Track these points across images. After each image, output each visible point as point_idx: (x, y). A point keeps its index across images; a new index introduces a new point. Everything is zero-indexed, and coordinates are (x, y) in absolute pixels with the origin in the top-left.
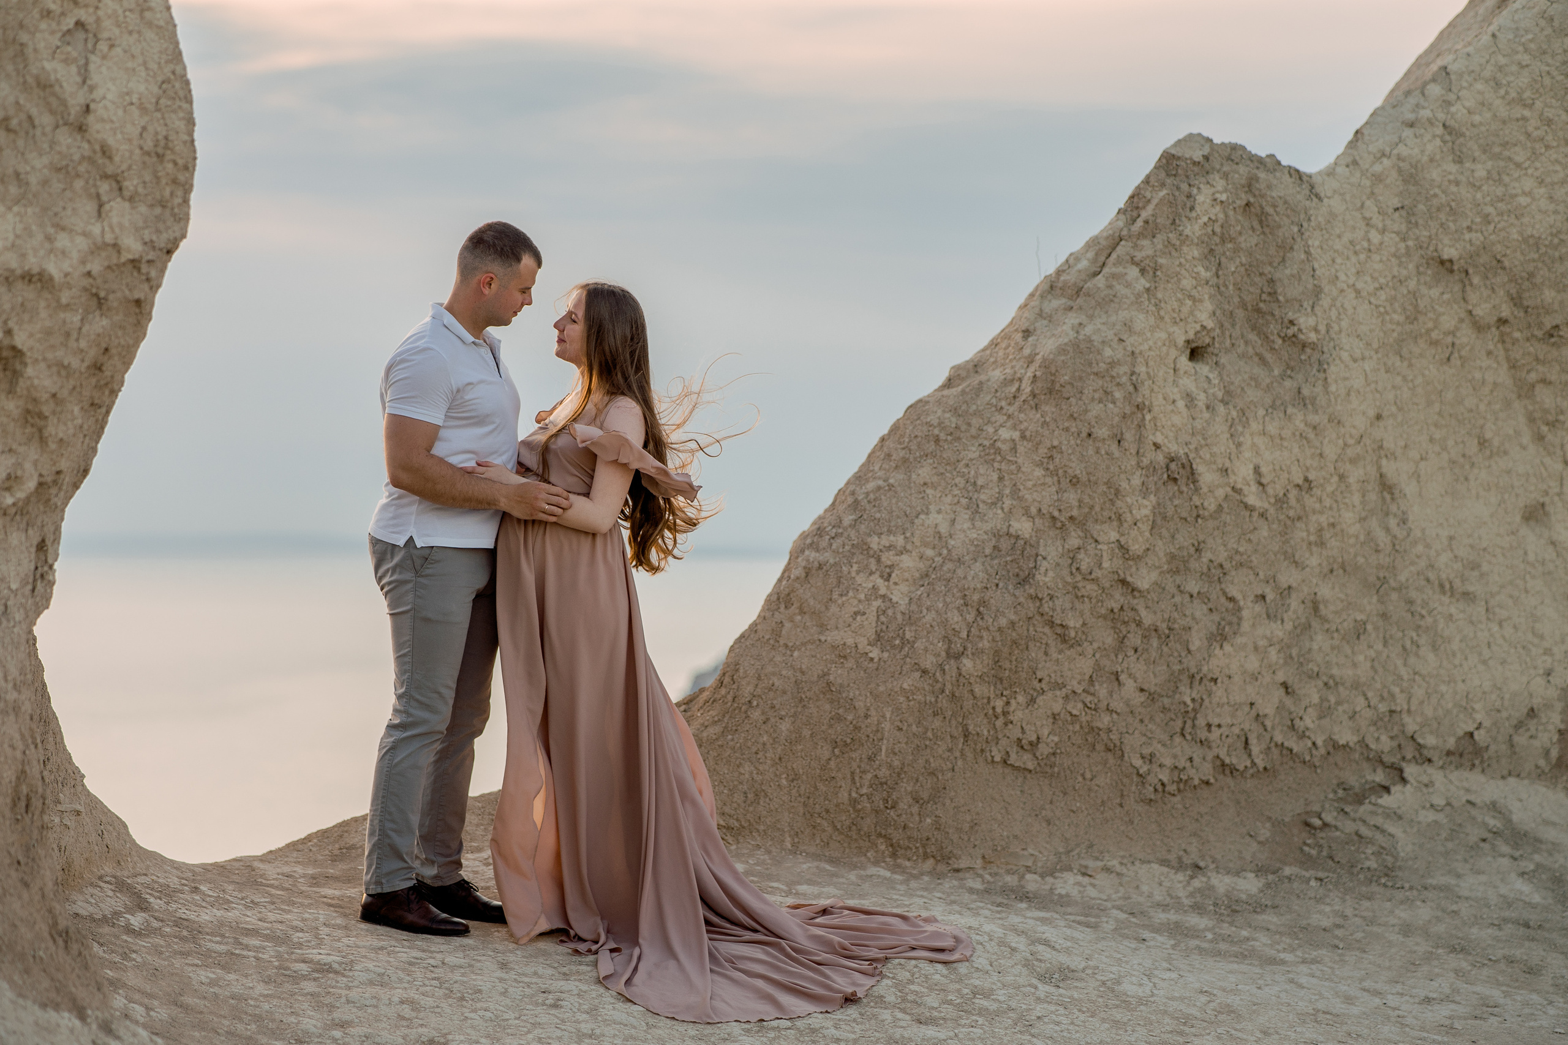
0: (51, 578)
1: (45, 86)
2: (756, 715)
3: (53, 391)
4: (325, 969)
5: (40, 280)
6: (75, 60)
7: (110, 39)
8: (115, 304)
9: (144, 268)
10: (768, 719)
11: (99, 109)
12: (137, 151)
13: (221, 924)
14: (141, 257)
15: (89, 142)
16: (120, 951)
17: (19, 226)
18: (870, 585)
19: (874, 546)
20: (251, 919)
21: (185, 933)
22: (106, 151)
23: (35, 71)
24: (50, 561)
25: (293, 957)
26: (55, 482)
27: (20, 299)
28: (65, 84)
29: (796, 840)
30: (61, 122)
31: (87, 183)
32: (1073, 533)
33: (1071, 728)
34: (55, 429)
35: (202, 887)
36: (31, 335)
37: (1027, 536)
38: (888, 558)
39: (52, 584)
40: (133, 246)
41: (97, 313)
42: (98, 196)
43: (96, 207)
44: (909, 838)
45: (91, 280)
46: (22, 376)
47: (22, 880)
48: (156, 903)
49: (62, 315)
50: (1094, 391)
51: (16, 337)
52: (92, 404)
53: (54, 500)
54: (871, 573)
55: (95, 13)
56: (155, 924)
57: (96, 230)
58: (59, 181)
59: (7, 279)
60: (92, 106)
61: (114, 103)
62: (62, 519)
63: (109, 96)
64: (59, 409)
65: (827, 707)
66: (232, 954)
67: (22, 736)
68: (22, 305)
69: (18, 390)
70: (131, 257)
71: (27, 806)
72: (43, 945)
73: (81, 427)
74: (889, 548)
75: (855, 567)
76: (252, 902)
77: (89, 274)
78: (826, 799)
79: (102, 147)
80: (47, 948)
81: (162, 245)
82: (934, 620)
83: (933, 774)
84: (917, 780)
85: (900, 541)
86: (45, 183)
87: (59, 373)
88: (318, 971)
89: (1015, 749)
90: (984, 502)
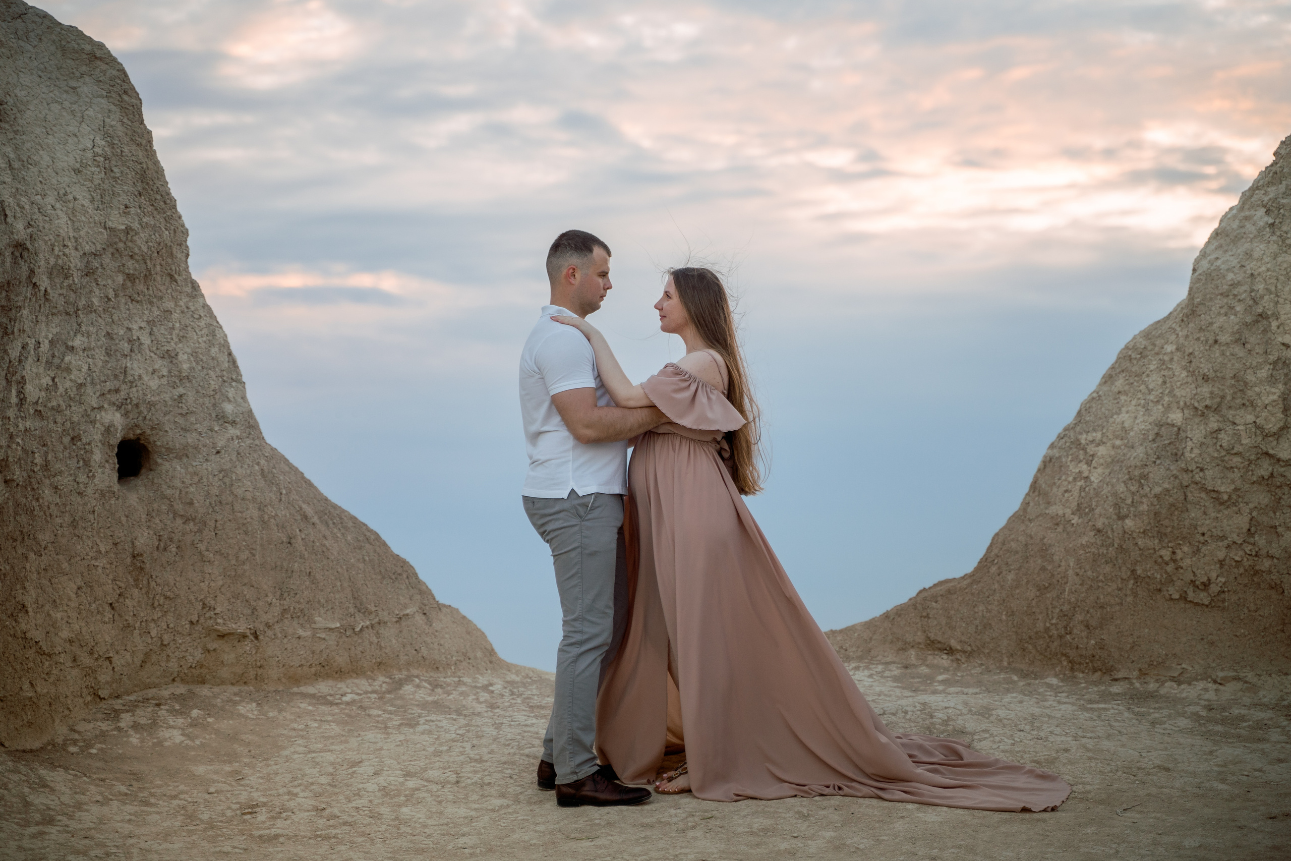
2: (994, 569)
10: (1001, 572)
18: (1077, 471)
19: (1083, 442)
29: (1011, 660)
32: (1212, 419)
33: (1236, 570)
37: (1179, 424)
38: (1091, 449)
44: (1081, 656)
50: (1221, 307)
54: (1080, 461)
65: (1040, 561)
74: (1092, 442)
75: (1070, 457)
78: (1029, 629)
82: (1109, 492)
83: (1102, 607)
84: (1088, 612)
85: (1098, 435)
89: (1191, 589)
90: (1152, 401)
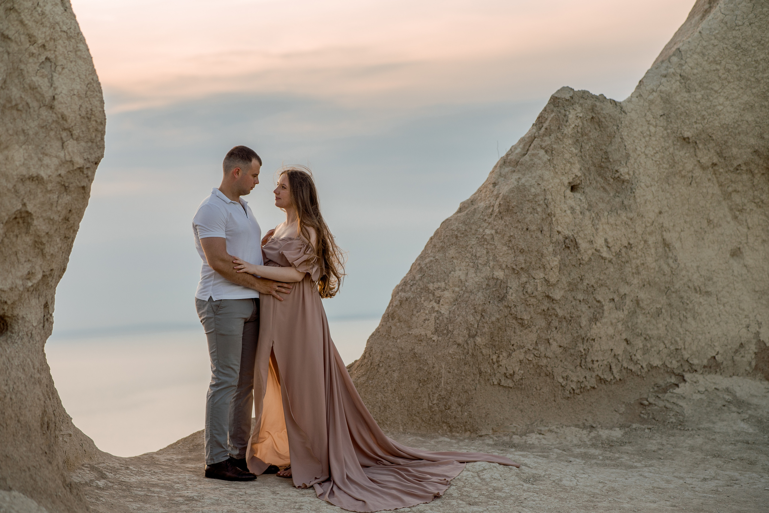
0: (51, 320)
1: (33, 88)
2: (382, 370)
3: (47, 231)
4: (191, 499)
5: (37, 179)
6: (46, 76)
7: (62, 65)
8: (73, 189)
9: (85, 171)
10: (388, 372)
11: (59, 98)
12: (78, 117)
13: (141, 482)
14: (83, 166)
15: (55, 113)
16: (95, 497)
17: (26, 155)
18: (431, 306)
19: (431, 288)
20: (154, 479)
21: (124, 488)
22: (64, 118)
23: (28, 82)
24: (51, 313)
25: (176, 495)
26: (50, 275)
27: (28, 189)
28: (42, 87)
29: (405, 427)
30: (42, 105)
31: (56, 133)
32: (523, 276)
33: (529, 366)
34: (49, 249)
35: (130, 467)
36: (35, 206)
37: (502, 278)
38: (438, 293)
39: (52, 323)
40: (79, 161)
41: (65, 193)
42: (62, 138)
43: (61, 144)
44: (457, 422)
45: (61, 178)
46: (32, 225)
47: (48, 461)
48: (110, 475)
49: (48, 195)
50: (528, 209)
51: (28, 207)
52: (65, 237)
53: (51, 283)
54: (431, 301)
55: (54, 53)
56: (110, 484)
57: (62, 154)
58: (43, 132)
59: (22, 179)
60: (56, 97)
61: (66, 95)
62: (55, 293)
63: (64, 92)
64: (50, 240)
65: (415, 364)
66: (147, 495)
67: (43, 394)
68: (30, 191)
69: (31, 231)
70: (79, 166)
71: (48, 427)
72: (60, 490)
73: (61, 248)
74: (438, 288)
75: (423, 298)
76: (154, 472)
77: (60, 175)
78: (417, 407)
79: (62, 116)
80: (62, 491)
81: (93, 160)
82: (461, 320)
83: (466, 392)
84: (459, 395)
85: (443, 285)
86: (36, 134)
87: (49, 222)
88: (188, 500)
89: (503, 378)
90: (481, 264)
